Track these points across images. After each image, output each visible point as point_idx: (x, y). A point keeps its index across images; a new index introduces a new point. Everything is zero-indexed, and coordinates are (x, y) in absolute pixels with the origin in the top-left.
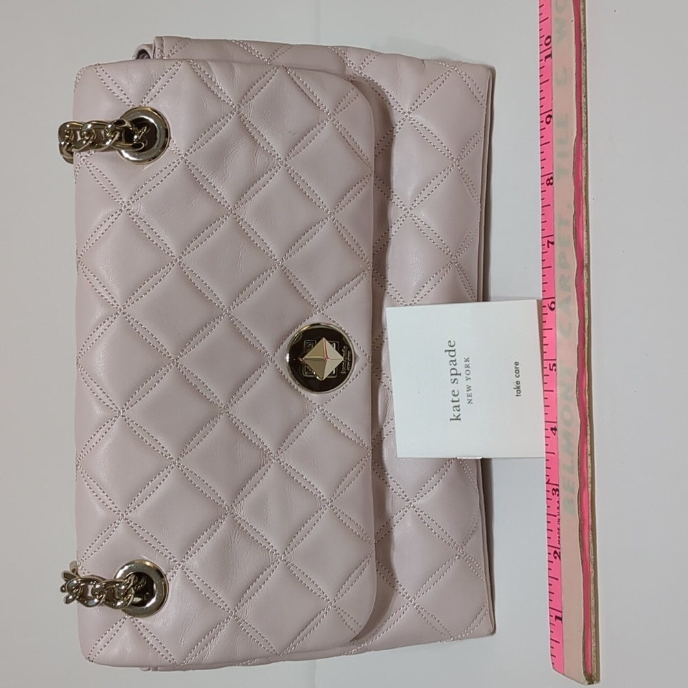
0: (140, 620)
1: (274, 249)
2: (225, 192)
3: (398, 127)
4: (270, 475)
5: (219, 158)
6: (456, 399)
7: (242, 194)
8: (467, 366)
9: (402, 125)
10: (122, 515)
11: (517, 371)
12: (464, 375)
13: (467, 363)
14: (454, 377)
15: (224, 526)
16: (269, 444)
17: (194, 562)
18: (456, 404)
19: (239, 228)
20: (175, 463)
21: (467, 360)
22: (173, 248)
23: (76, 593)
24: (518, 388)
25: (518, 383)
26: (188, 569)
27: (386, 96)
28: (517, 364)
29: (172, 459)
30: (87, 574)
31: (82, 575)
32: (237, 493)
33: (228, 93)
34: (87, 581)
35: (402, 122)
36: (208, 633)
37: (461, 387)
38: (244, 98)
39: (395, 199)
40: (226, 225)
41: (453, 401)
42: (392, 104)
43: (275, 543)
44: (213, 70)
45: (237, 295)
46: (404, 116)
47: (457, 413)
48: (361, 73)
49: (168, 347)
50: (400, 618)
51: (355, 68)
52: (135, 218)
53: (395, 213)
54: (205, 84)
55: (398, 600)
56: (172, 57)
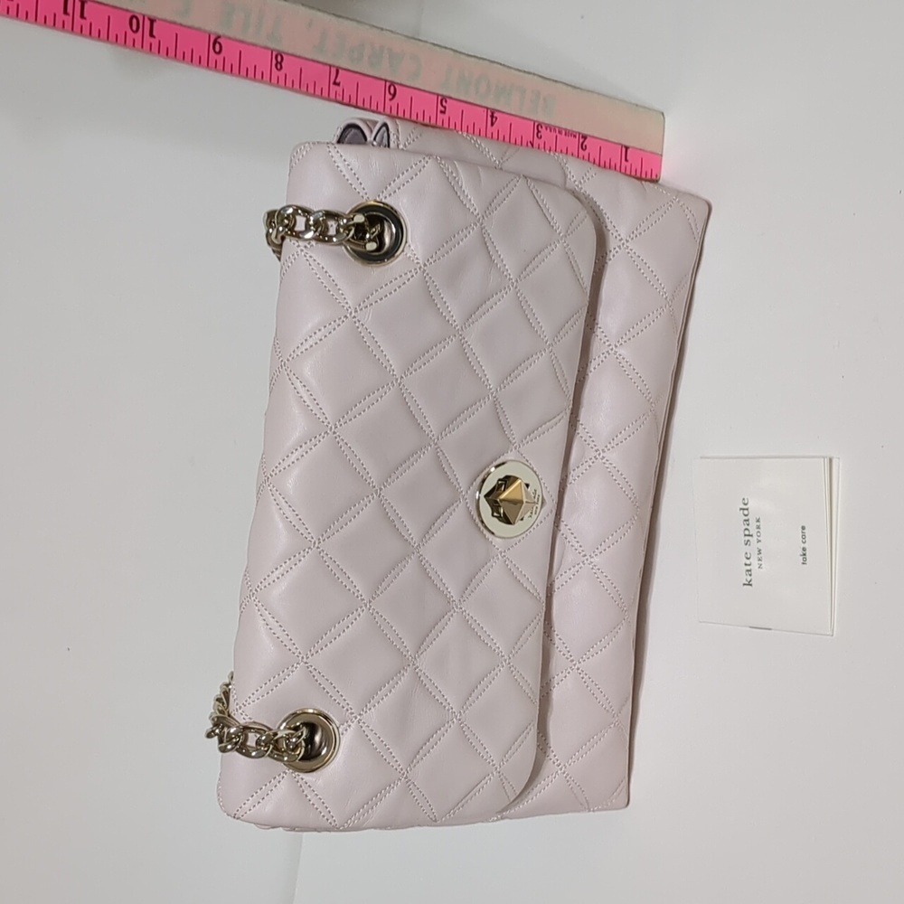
0: (302, 775)
1: (491, 378)
2: (455, 311)
3: (612, 254)
4: (452, 625)
5: (456, 273)
6: (748, 562)
7: (470, 316)
8: (758, 527)
9: (617, 252)
10: (303, 658)
11: (804, 537)
12: (755, 537)
13: (758, 524)
14: (747, 538)
15: (406, 677)
16: (453, 591)
17: (372, 716)
18: (748, 568)
19: (463, 352)
20: (366, 606)
21: (758, 521)
22: (395, 364)
23: (236, 743)
24: (804, 555)
25: (804, 549)
26: (364, 723)
27: (604, 218)
28: (803, 528)
29: (363, 600)
30: (248, 720)
31: (242, 722)
32: (421, 643)
33: (474, 201)
34: (246, 729)
35: (617, 249)
36: (376, 795)
37: (752, 549)
38: (489, 208)
39: (598, 332)
40: (451, 347)
41: (746, 565)
42: (609, 228)
43: (452, 700)
44: (460, 171)
45: (449, 424)
46: (620, 244)
47: (749, 578)
48: (581, 188)
49: (374, 476)
50: (548, 786)
51: (575, 181)
52: (361, 327)
53: (597, 347)
54: (452, 187)
55: (549, 767)
56: (409, 147)
